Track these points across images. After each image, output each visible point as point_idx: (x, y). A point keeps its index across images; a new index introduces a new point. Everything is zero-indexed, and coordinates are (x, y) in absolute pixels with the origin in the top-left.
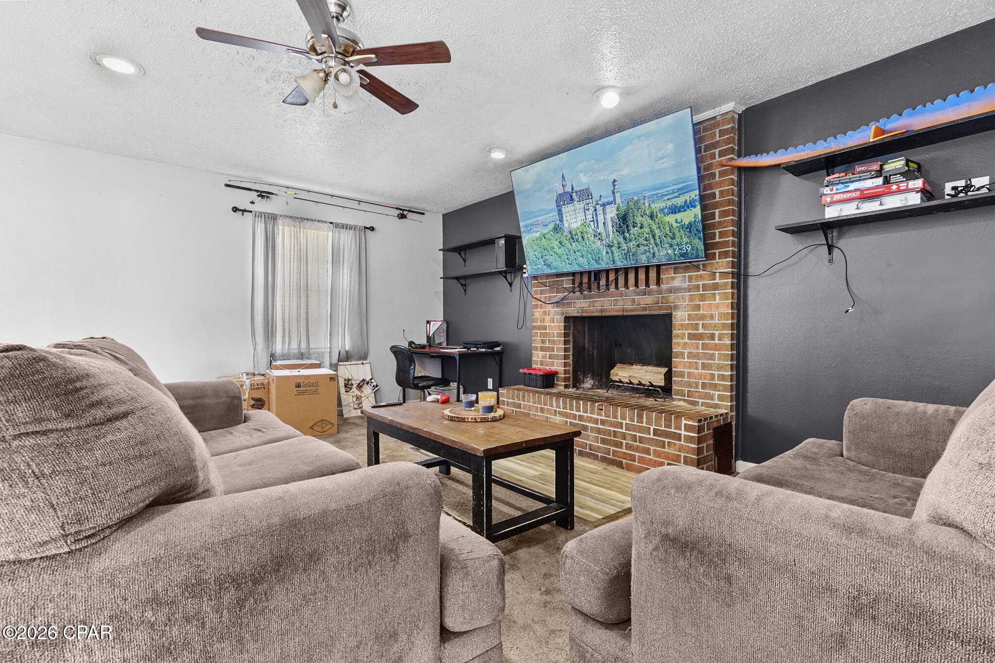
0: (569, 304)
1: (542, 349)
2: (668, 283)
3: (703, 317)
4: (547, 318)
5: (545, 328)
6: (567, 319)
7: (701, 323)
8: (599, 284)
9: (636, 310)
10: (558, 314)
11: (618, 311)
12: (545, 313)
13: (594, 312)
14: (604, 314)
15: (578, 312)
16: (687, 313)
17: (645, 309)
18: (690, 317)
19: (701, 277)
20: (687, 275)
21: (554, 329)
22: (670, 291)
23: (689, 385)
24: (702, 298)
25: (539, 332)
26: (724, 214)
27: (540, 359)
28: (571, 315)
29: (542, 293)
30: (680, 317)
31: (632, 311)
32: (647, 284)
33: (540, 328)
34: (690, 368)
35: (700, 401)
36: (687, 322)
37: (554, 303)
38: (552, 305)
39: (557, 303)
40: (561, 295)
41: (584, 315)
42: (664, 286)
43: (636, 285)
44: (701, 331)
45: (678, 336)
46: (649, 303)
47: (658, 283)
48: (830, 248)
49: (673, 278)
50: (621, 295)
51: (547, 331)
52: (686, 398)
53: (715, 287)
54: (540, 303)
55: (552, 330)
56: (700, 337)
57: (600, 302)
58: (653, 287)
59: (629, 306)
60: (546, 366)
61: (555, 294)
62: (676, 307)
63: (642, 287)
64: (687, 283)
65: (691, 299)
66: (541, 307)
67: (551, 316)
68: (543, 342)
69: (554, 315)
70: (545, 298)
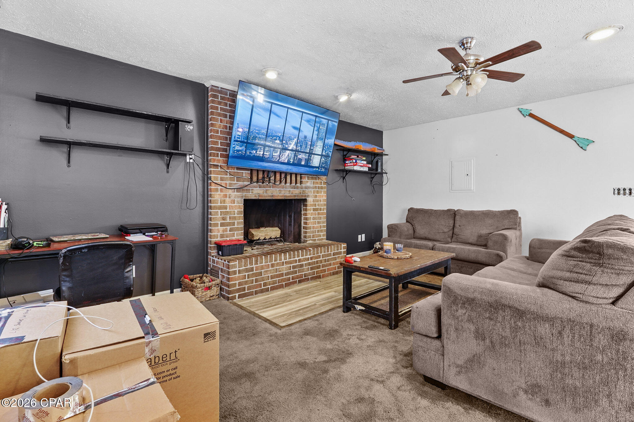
0: (248, 191)
1: (222, 225)
2: (305, 184)
3: (318, 201)
4: (227, 199)
5: (225, 208)
6: (246, 201)
7: (317, 203)
9: (291, 196)
10: (238, 197)
11: (281, 197)
12: (225, 196)
13: (266, 197)
14: (273, 198)
15: (255, 196)
16: (312, 199)
17: (295, 196)
18: (313, 201)
19: (317, 183)
20: (312, 181)
21: (235, 208)
22: (306, 188)
23: (313, 232)
24: (318, 192)
25: (219, 211)
27: (221, 233)
28: (250, 198)
29: (222, 179)
30: (310, 200)
31: (289, 197)
32: (296, 183)
33: (220, 208)
34: (313, 224)
35: (317, 238)
36: (312, 203)
37: (235, 189)
38: (233, 190)
39: (239, 189)
40: (241, 183)
41: (260, 198)
42: (303, 185)
43: (291, 183)
44: (317, 207)
45: (309, 209)
46: (297, 193)
47: (301, 182)
49: (307, 182)
50: (283, 188)
51: (228, 210)
52: (312, 239)
53: (322, 188)
54: (220, 187)
55: (232, 209)
56: (317, 210)
57: (271, 191)
58: (299, 185)
59: (287, 194)
60: (227, 237)
61: (235, 182)
62: (308, 196)
63: (293, 184)
64: (312, 185)
65: (313, 192)
66: (221, 191)
67: (232, 198)
68: (224, 219)
69: (235, 198)
70: (226, 184)
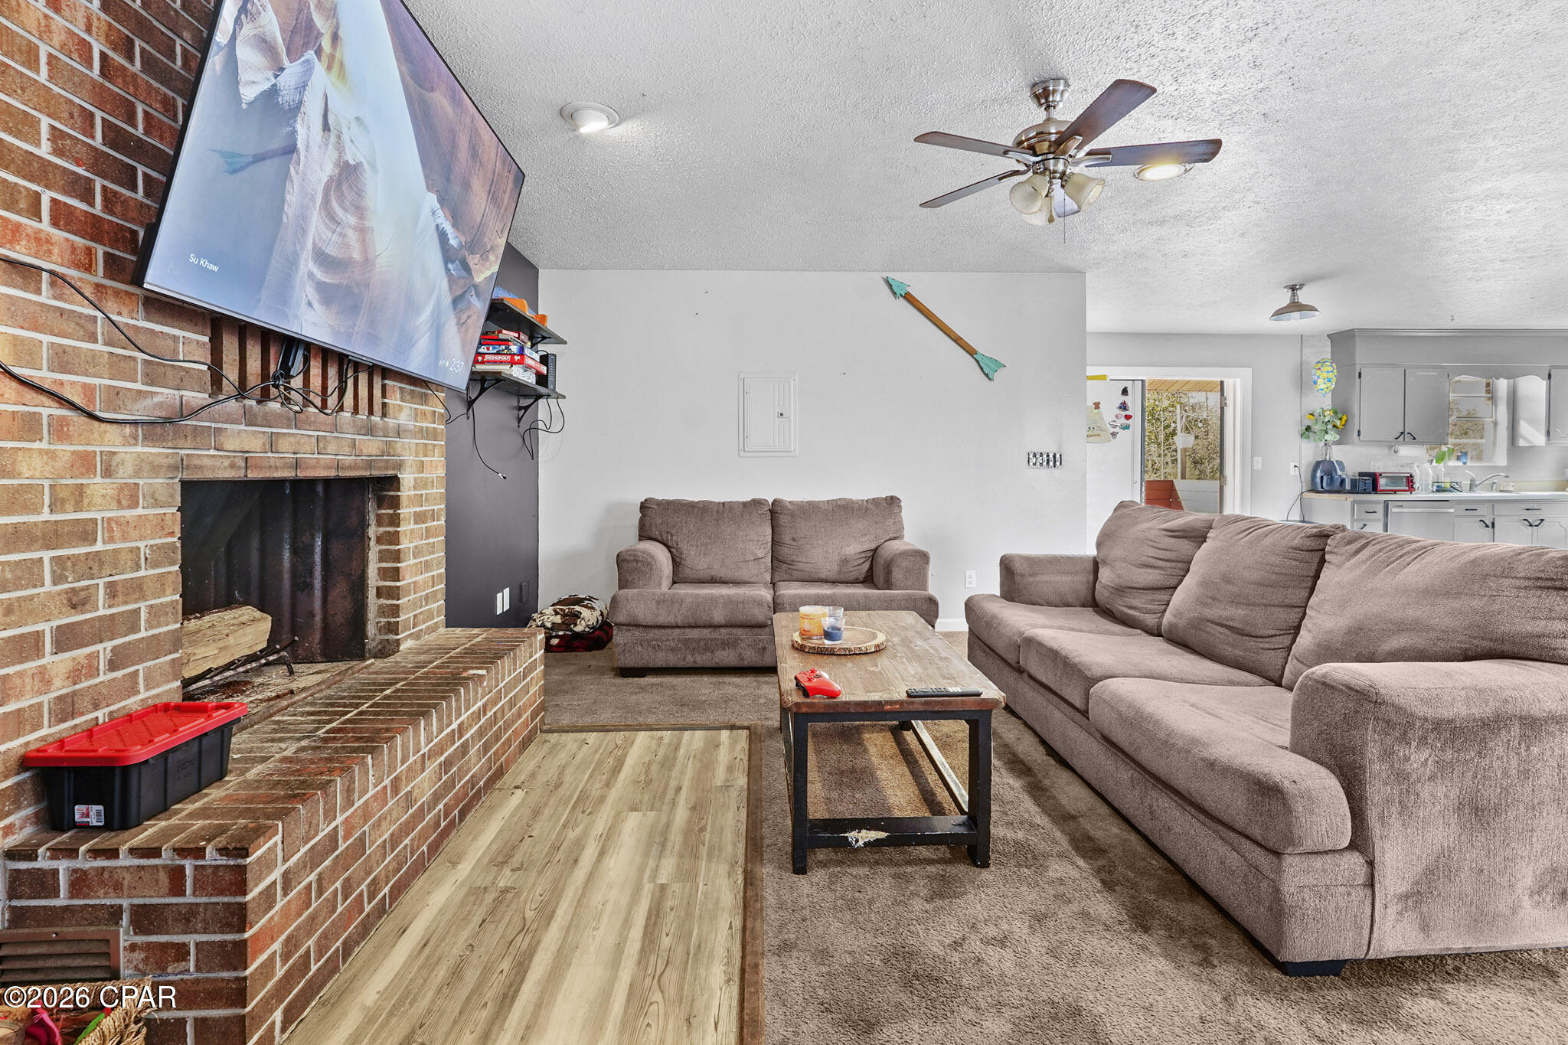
0: (201, 437)
1: (66, 638)
2: (395, 417)
3: (426, 484)
4: (96, 484)
5: (85, 532)
6: (194, 493)
7: (424, 493)
10: (155, 470)
11: (328, 467)
12: (85, 464)
13: (276, 468)
14: (301, 475)
15: (232, 466)
16: (412, 477)
18: (416, 484)
20: (414, 406)
21: (134, 534)
22: (396, 432)
23: (414, 606)
24: (426, 451)
25: (47, 555)
27: (61, 687)
28: (209, 475)
29: (62, 360)
30: (407, 478)
31: (350, 468)
32: (371, 410)
33: (53, 536)
34: (415, 575)
35: (423, 628)
36: (412, 493)
37: (135, 423)
38: (128, 429)
39: (159, 427)
40: (166, 396)
41: (252, 475)
42: (390, 421)
43: (356, 410)
44: (424, 507)
45: (404, 518)
46: (374, 453)
47: (385, 410)
48: (471, 403)
49: (400, 408)
51: (99, 546)
52: (412, 631)
53: (435, 435)
54: (49, 410)
55: (124, 539)
56: (424, 517)
57: (291, 439)
60: (96, 707)
61: (138, 386)
62: (402, 465)
63: (363, 416)
64: (412, 422)
65: (417, 450)
66: (60, 432)
67: (124, 474)
68: (77, 601)
69: (138, 473)
70: (90, 391)
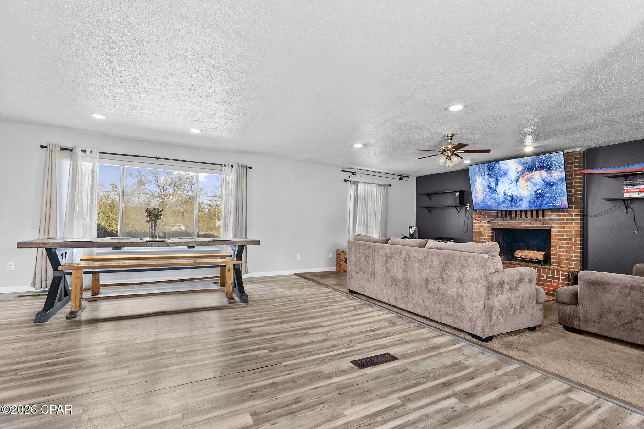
0: (495, 223)
2: (548, 217)
3: (566, 232)
4: (482, 228)
5: (481, 233)
6: (493, 229)
7: (565, 234)
8: (511, 215)
9: (531, 227)
10: (488, 227)
11: (521, 227)
12: (481, 226)
14: (514, 228)
16: (558, 230)
17: (536, 227)
18: (560, 231)
19: (565, 215)
20: (558, 214)
21: (486, 233)
22: (549, 220)
23: (559, 259)
24: (566, 224)
25: (477, 234)
26: (576, 191)
28: (496, 228)
29: (479, 217)
30: (555, 231)
31: (529, 227)
32: (538, 216)
33: (477, 232)
34: (560, 252)
35: (565, 266)
36: (558, 233)
38: (485, 223)
39: (488, 222)
40: (490, 219)
42: (546, 218)
43: (532, 217)
44: (565, 237)
45: (553, 239)
46: (538, 224)
47: (543, 216)
48: (627, 207)
49: (551, 215)
50: (524, 220)
52: (558, 265)
53: (573, 220)
54: (477, 221)
55: (484, 234)
56: (565, 240)
57: (512, 223)
58: (541, 218)
59: (528, 225)
61: (487, 218)
62: (552, 227)
63: (535, 218)
64: (558, 217)
65: (560, 224)
66: (478, 223)
67: (484, 227)
68: (479, 239)
69: (486, 227)
70: (481, 219)
